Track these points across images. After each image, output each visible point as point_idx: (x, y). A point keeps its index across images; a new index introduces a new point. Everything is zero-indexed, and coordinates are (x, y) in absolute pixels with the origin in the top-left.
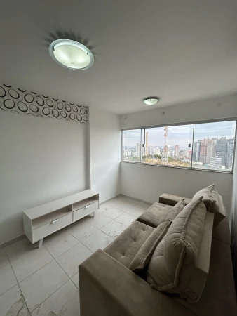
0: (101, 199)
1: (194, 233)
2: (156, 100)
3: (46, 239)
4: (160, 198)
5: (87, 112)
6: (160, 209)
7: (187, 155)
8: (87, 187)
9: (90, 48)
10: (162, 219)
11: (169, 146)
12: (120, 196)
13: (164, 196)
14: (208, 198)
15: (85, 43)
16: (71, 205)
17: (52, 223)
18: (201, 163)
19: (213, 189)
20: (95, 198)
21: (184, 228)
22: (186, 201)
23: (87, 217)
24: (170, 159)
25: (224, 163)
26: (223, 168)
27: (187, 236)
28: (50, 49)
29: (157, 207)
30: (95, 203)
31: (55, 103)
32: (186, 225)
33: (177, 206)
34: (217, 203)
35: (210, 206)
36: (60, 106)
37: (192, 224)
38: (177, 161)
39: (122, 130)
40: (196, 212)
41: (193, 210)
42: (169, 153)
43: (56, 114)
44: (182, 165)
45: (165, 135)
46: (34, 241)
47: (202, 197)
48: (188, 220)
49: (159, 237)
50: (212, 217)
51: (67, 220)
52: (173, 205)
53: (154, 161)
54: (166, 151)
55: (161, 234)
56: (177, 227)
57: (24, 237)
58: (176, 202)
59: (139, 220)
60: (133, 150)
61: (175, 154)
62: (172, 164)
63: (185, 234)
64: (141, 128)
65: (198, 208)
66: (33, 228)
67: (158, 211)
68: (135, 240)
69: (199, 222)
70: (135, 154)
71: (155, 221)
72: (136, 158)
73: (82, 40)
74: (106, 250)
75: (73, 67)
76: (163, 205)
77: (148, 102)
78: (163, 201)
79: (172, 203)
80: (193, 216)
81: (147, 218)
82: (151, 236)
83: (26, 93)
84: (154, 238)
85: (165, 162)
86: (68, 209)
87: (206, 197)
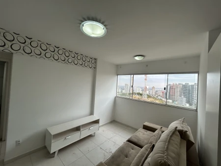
0: (101, 123)
1: (173, 155)
2: (143, 57)
3: (61, 151)
4: (144, 125)
5: (96, 62)
6: (144, 134)
7: (161, 94)
8: (92, 113)
9: (105, 26)
10: (146, 141)
11: (148, 87)
12: (114, 121)
13: (147, 124)
14: (181, 129)
15: (102, 23)
16: (80, 126)
17: (65, 138)
18: (171, 101)
19: (183, 121)
20: (97, 122)
21: (166, 151)
22: (163, 129)
23: (90, 136)
24: (149, 96)
25: (188, 102)
26: (187, 105)
27: (169, 157)
28: (81, 25)
29: (142, 132)
30: (96, 126)
31: (76, 55)
32: (167, 148)
33: (156, 132)
34: (188, 133)
35: (183, 134)
36: (79, 58)
37: (171, 147)
38: (154, 98)
39: (117, 75)
40: (173, 138)
41: (171, 136)
42: (148, 92)
43: (76, 63)
44: (157, 102)
45: (146, 79)
46: (52, 152)
47: (177, 127)
48: (168, 144)
49: (145, 156)
50: (185, 143)
51: (76, 137)
52: (154, 132)
53: (137, 97)
54: (146, 91)
55: (147, 154)
56: (161, 149)
57: (45, 147)
58: (156, 129)
59: (129, 141)
60: (122, 89)
61: (152, 93)
62: (150, 100)
63: (168, 155)
64: (131, 74)
65: (174, 136)
66: (52, 141)
67: (142, 135)
68: (126, 156)
69: (176, 146)
70: (124, 91)
71: (141, 143)
72: (124, 94)
73: (101, 22)
74: (106, 163)
75: (93, 36)
76: (146, 131)
77: (137, 58)
78: (146, 128)
79: (153, 130)
80: (171, 141)
81: (135, 140)
82: (139, 154)
83: (59, 49)
84: (142, 156)
85: (145, 98)
86: (78, 129)
87: (179, 128)
